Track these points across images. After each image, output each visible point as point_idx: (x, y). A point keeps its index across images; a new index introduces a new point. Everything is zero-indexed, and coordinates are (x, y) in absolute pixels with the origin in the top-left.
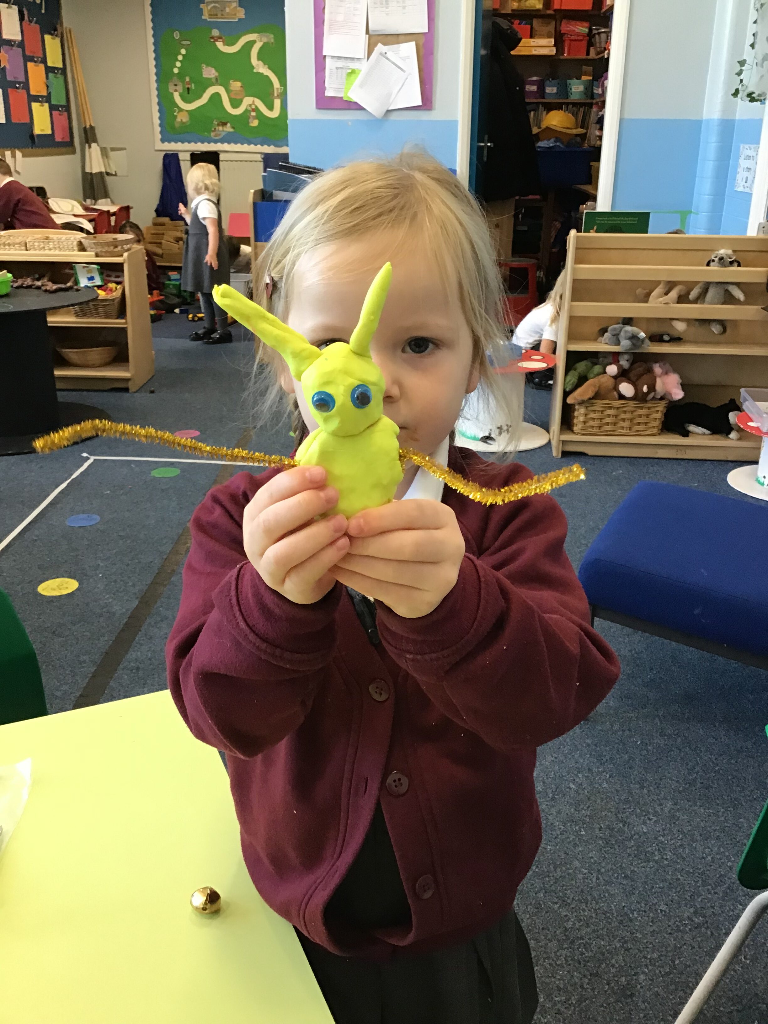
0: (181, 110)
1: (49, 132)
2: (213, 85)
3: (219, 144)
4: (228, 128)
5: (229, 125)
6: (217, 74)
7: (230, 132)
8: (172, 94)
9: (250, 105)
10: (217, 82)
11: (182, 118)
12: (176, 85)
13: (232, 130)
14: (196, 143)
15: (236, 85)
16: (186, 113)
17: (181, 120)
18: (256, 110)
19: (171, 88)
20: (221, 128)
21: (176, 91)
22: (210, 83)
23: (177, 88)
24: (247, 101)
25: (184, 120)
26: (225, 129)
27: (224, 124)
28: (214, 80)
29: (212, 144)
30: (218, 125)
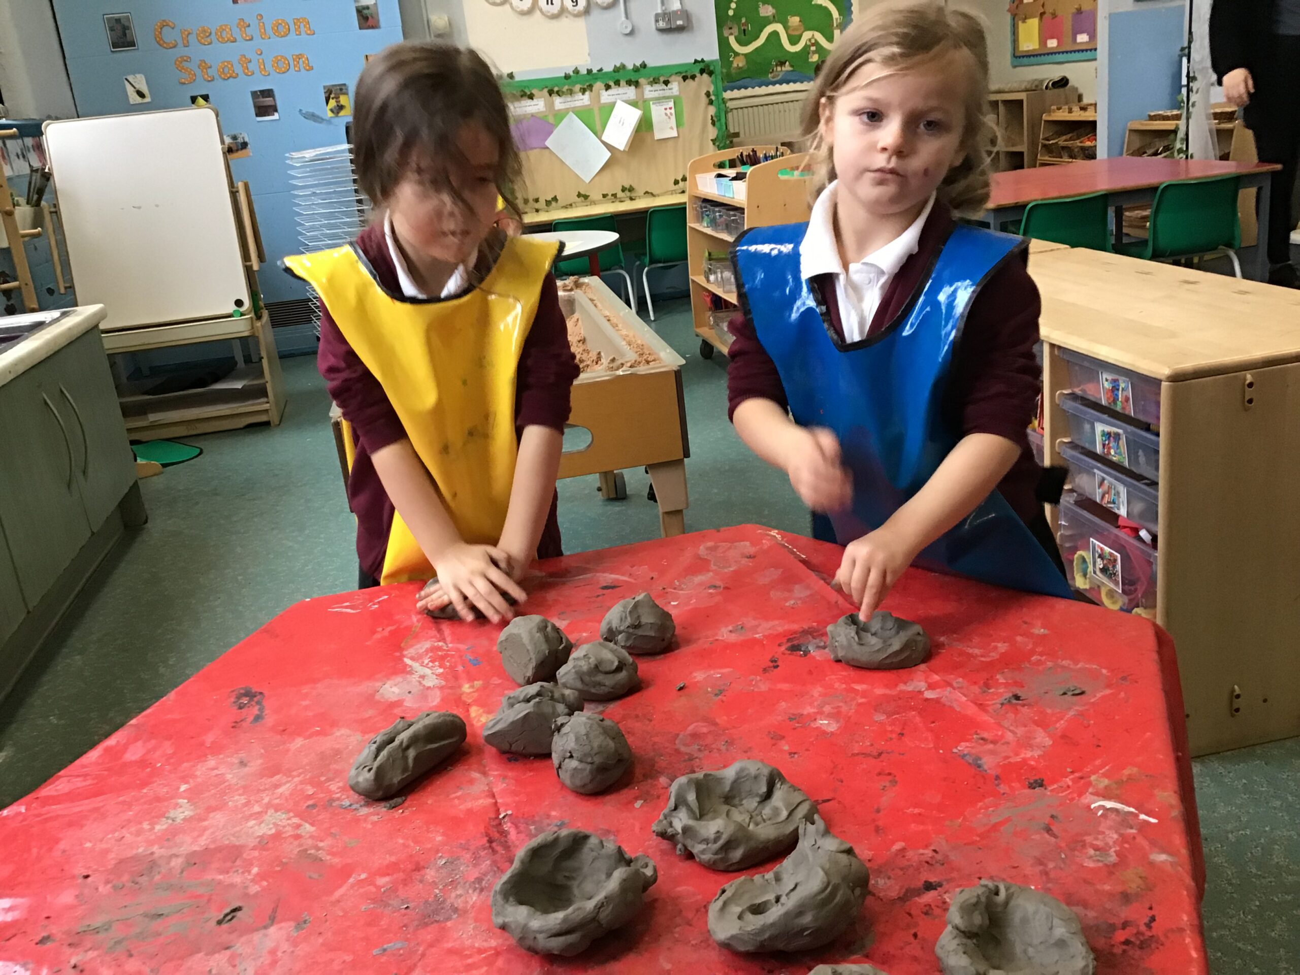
0: (737, 54)
2: (770, 23)
3: (777, 85)
4: (787, 67)
5: (787, 63)
6: (774, 11)
7: (787, 71)
9: (810, 40)
10: (774, 19)
11: (739, 63)
12: (731, 28)
13: (791, 69)
14: (753, 88)
15: (794, 21)
16: (742, 57)
18: (816, 43)
20: (779, 69)
21: (731, 34)
22: (767, 21)
23: (732, 31)
24: (807, 35)
26: (783, 69)
27: (782, 64)
28: (772, 18)
29: (770, 86)
30: (777, 65)
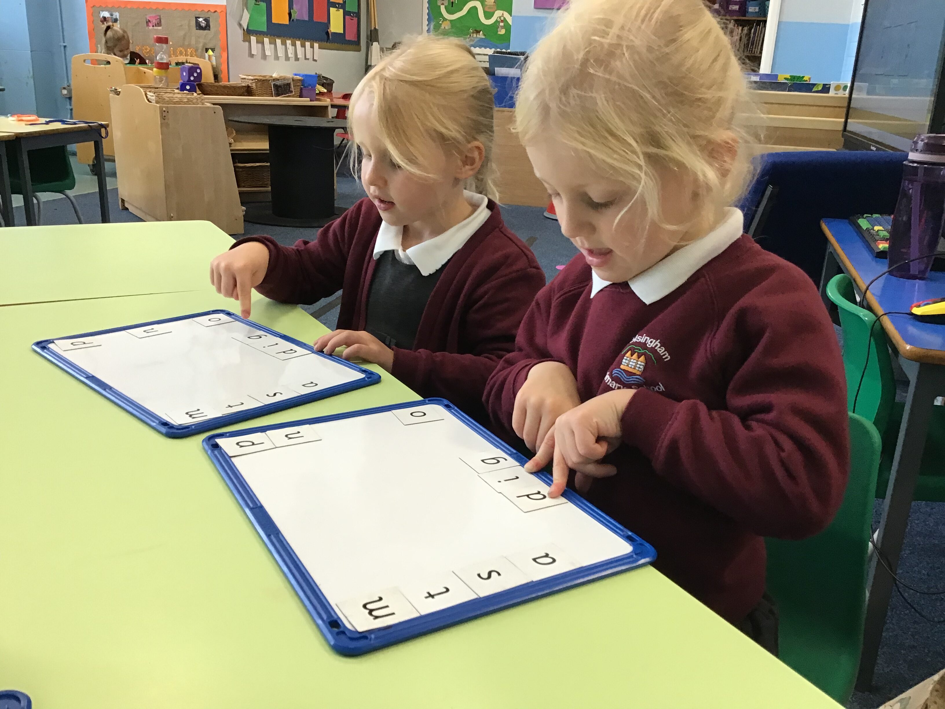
0: (445, 19)
1: (341, 31)
2: (472, 0)
4: (481, 35)
5: (481, 32)
7: (481, 39)
8: (440, 6)
9: (500, 17)
11: (446, 26)
12: (443, 0)
13: (484, 37)
15: (491, 1)
16: (450, 21)
18: (504, 21)
19: (439, 2)
20: (475, 35)
21: (443, 4)
24: (498, 13)
26: (478, 36)
27: (478, 32)
30: (473, 33)
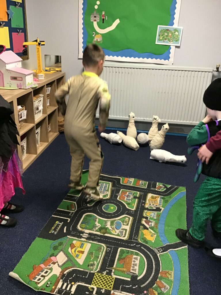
8: (93, 22)
17: (97, 40)
19: (92, 19)
25: (99, 40)
